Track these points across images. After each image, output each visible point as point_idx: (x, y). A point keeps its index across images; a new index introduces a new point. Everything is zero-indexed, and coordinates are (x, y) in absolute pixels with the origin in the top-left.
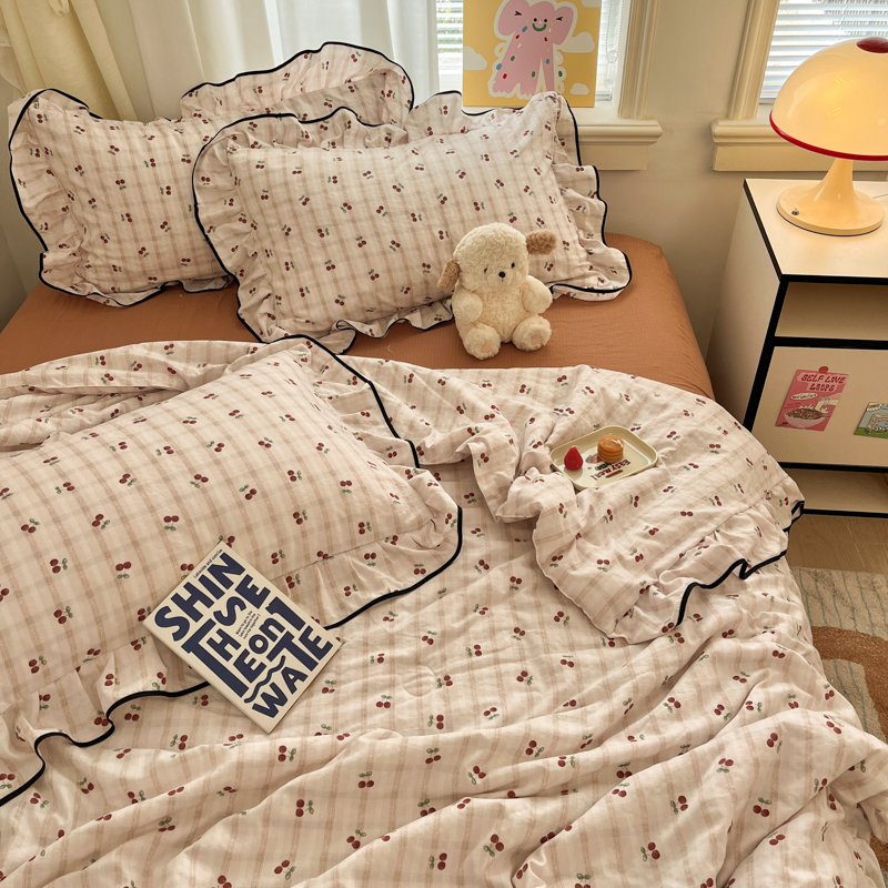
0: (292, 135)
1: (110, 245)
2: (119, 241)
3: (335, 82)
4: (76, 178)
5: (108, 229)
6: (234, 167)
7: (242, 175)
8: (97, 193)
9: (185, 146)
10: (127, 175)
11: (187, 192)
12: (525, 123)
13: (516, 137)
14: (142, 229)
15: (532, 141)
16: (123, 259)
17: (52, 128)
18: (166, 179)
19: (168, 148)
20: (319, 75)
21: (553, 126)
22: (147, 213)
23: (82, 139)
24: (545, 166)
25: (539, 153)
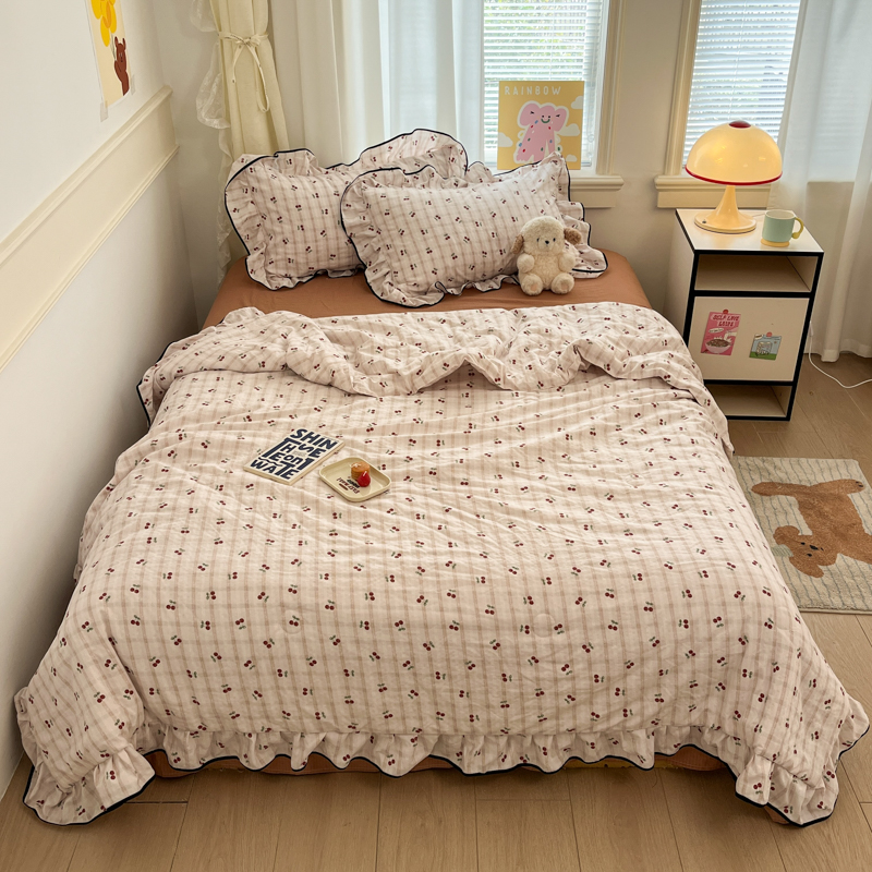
0: (399, 181)
1: (289, 245)
2: (295, 243)
3: (420, 153)
4: (271, 205)
5: (288, 235)
6: (366, 198)
7: (372, 202)
8: (284, 213)
9: (335, 187)
10: (302, 202)
11: (337, 212)
12: (539, 176)
13: (534, 183)
14: (309, 234)
15: (544, 185)
16: (296, 254)
17: (258, 175)
18: (325, 205)
19: (325, 187)
20: (411, 149)
21: (556, 178)
22: (314, 225)
23: (276, 181)
24: (552, 200)
25: (548, 193)
